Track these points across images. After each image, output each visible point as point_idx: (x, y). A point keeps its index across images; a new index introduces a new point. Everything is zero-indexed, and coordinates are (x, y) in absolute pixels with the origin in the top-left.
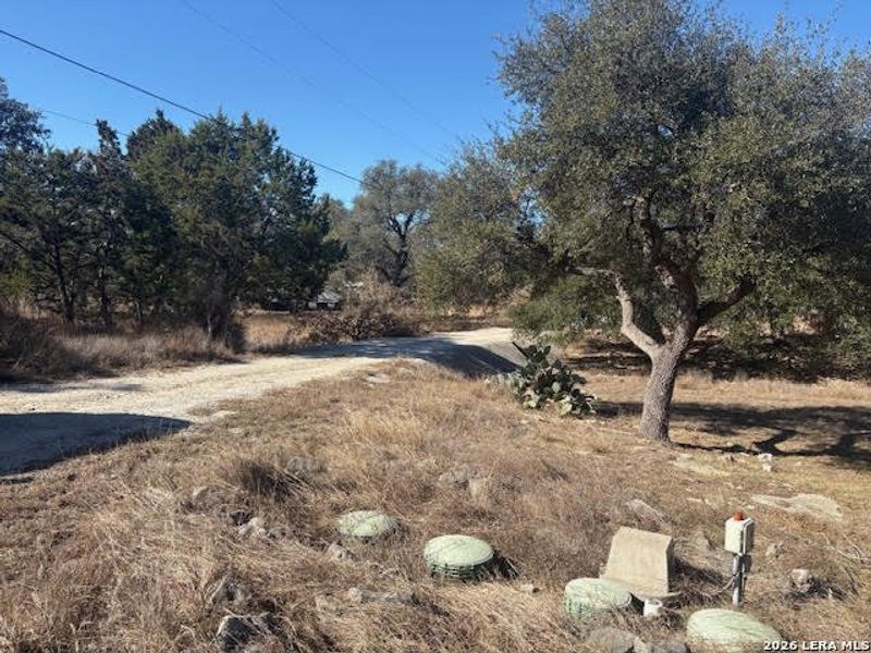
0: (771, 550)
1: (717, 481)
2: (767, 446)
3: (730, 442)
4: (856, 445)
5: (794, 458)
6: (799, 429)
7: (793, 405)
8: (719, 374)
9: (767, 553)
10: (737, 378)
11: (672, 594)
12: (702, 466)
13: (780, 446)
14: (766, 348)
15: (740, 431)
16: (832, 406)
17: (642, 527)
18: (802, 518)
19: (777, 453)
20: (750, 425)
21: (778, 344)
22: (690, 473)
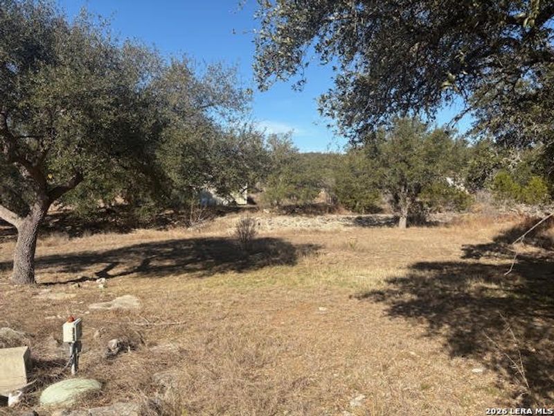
0: (97, 333)
1: (67, 302)
2: (103, 274)
3: (79, 275)
4: (151, 264)
5: (118, 278)
6: (121, 260)
7: (118, 247)
8: (73, 234)
9: (95, 336)
10: (85, 235)
11: (29, 384)
12: (58, 295)
13: (111, 273)
14: (101, 215)
15: (87, 268)
16: (139, 243)
17: (8, 346)
18: (117, 312)
19: (108, 277)
20: (92, 263)
21: (109, 212)
22: (48, 301)
